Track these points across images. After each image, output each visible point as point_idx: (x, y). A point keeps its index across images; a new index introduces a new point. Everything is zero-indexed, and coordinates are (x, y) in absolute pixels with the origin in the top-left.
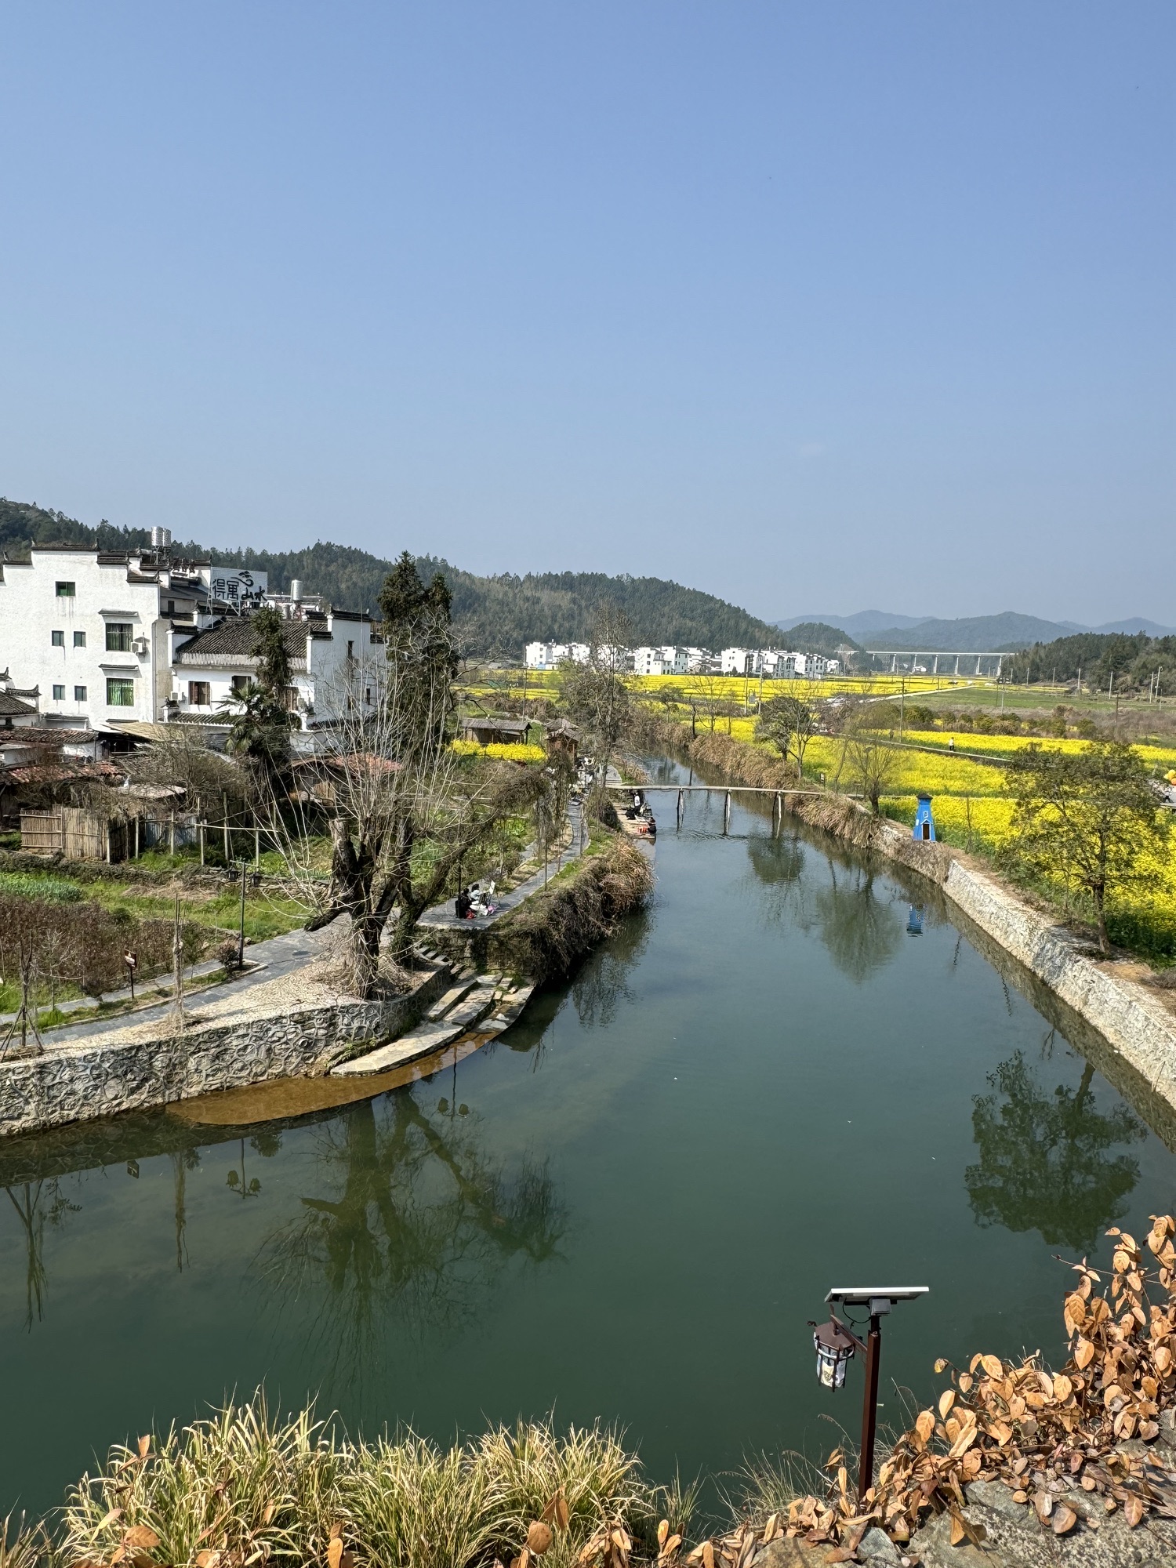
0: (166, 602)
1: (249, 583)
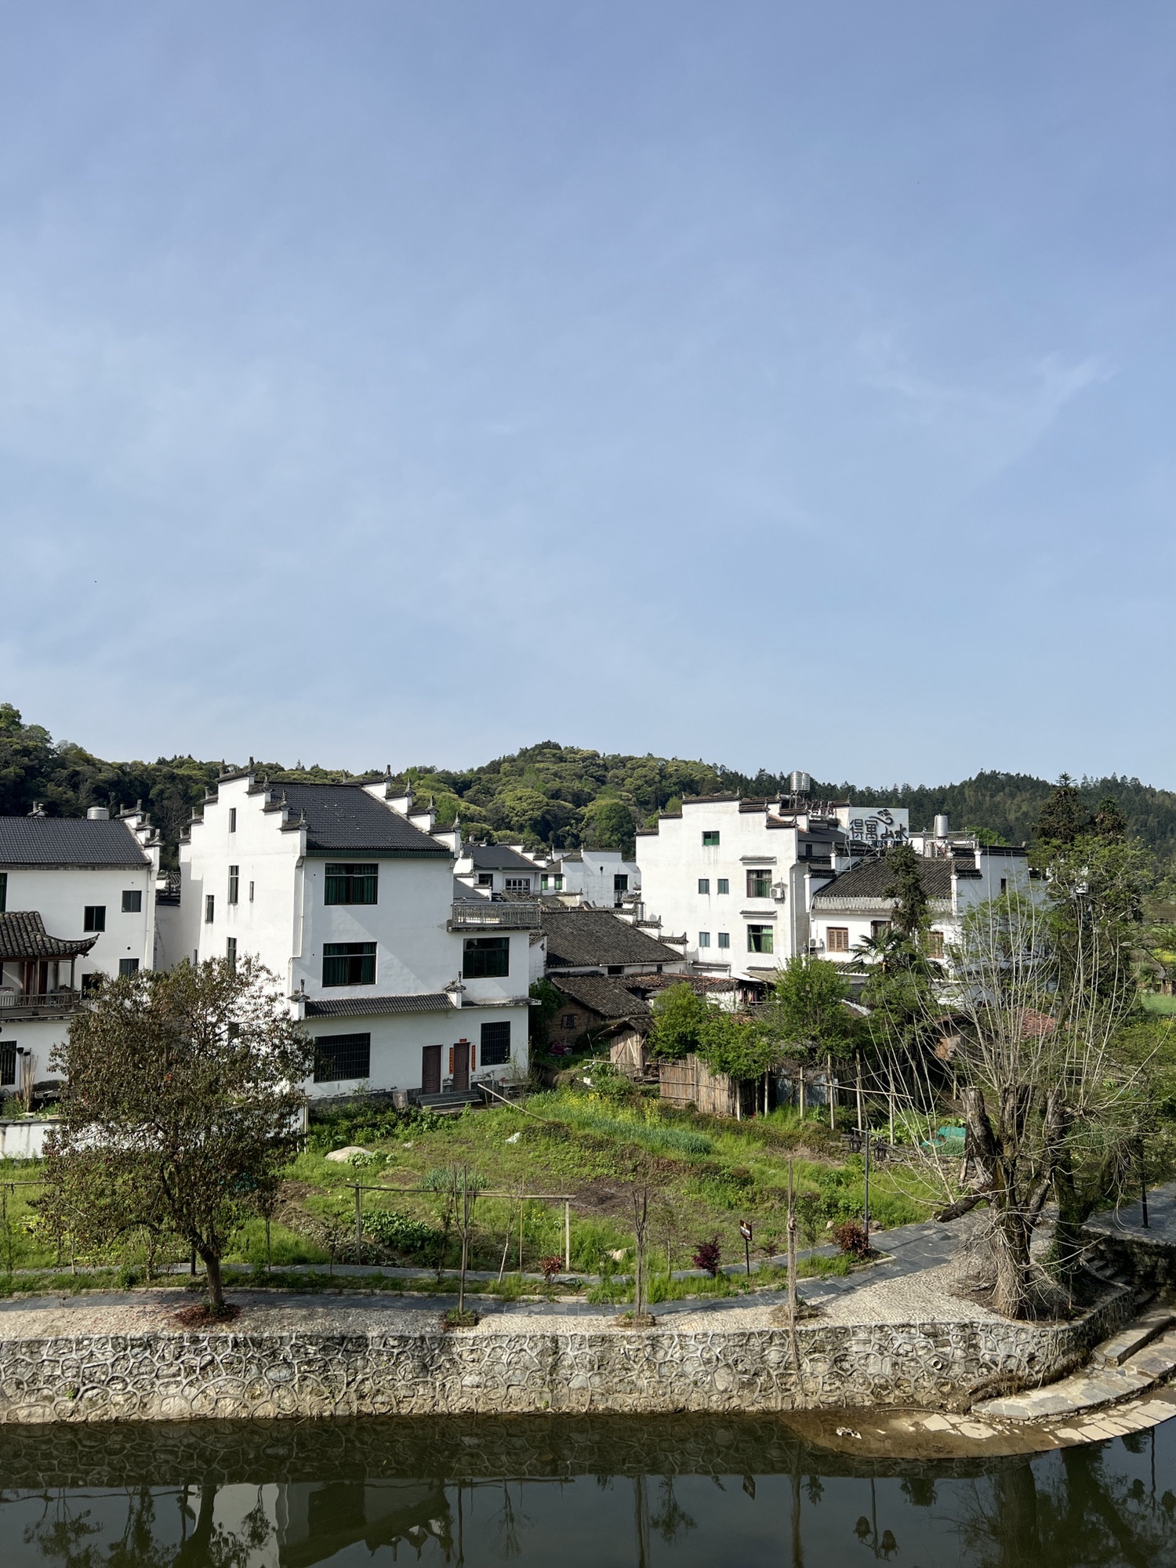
0: (804, 846)
1: (889, 821)
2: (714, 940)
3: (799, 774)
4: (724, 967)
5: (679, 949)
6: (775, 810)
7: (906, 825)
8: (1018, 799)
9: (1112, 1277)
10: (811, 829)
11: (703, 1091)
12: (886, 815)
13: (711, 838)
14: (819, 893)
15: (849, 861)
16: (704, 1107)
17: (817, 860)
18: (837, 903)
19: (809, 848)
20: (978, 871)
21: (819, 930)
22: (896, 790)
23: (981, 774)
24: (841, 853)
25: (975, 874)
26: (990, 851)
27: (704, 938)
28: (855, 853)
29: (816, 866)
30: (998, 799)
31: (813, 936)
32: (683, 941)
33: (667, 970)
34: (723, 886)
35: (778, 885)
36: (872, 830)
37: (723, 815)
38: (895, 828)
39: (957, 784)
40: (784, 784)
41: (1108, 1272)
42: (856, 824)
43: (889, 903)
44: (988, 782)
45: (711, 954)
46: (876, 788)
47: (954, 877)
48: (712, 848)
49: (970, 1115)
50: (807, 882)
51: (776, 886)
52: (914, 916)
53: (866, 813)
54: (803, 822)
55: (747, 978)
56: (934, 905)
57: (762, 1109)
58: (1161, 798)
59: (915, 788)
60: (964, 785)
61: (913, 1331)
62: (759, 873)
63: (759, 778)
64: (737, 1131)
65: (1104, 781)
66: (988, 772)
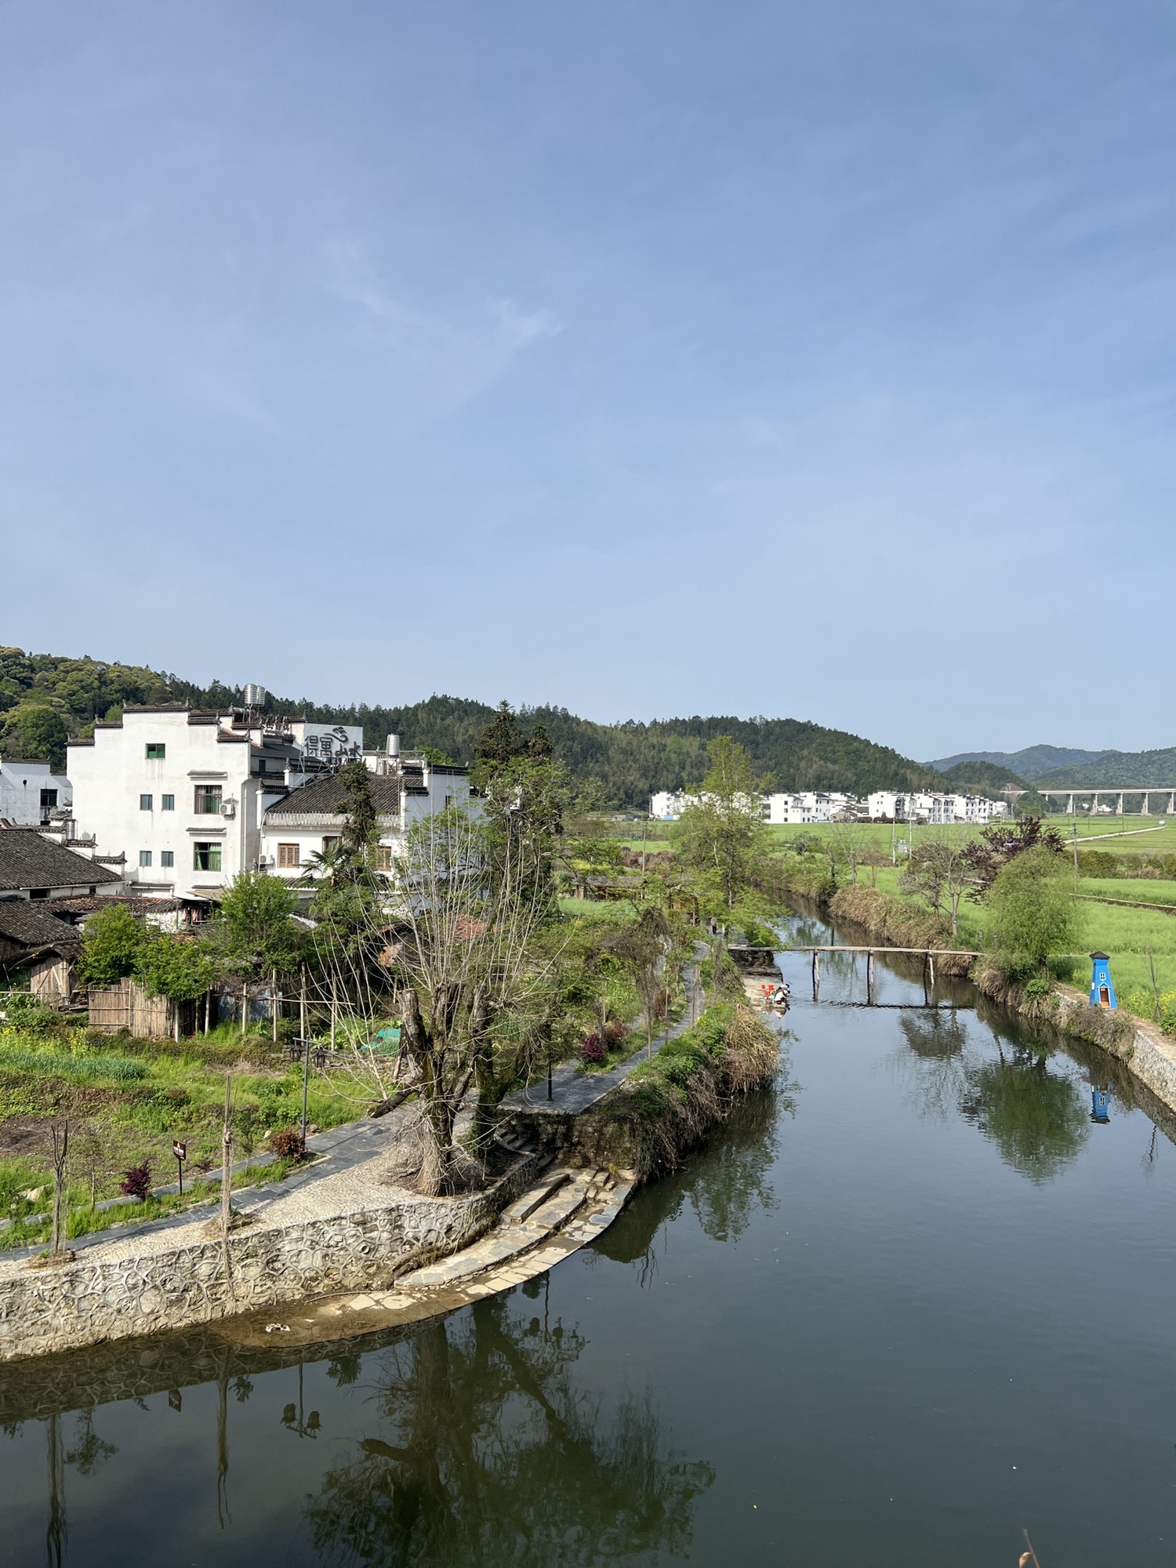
0: (257, 761)
1: (344, 739)
2: (157, 858)
3: (254, 687)
4: (166, 887)
5: (116, 869)
6: (227, 723)
7: (360, 743)
8: (466, 722)
9: (520, 1148)
10: (265, 745)
11: (138, 1016)
12: (341, 732)
13: (155, 750)
14: (271, 809)
15: (304, 777)
16: (139, 1031)
17: (270, 776)
18: (289, 819)
19: (262, 763)
20: (425, 788)
21: (270, 846)
22: (353, 709)
23: (434, 698)
24: (295, 769)
25: (422, 791)
26: (437, 770)
27: (146, 857)
28: (309, 769)
29: (268, 782)
30: (447, 722)
31: (264, 852)
32: (121, 860)
33: (101, 891)
34: (168, 802)
35: (228, 801)
36: (327, 747)
37: (169, 727)
38: (349, 746)
39: (411, 705)
40: (238, 697)
41: (518, 1144)
42: (312, 740)
43: (340, 819)
44: (440, 706)
45: (153, 874)
46: (334, 706)
47: (403, 794)
48: (157, 761)
49: (405, 1016)
50: (259, 798)
51: (226, 802)
52: (363, 832)
53: (321, 730)
54: (256, 737)
55: (192, 898)
56: (383, 820)
57: (202, 1028)
58: (584, 727)
59: (372, 708)
60: (417, 707)
61: (344, 1222)
62: (209, 788)
63: (213, 690)
64: (174, 1052)
65: (540, 709)
66: (440, 696)
